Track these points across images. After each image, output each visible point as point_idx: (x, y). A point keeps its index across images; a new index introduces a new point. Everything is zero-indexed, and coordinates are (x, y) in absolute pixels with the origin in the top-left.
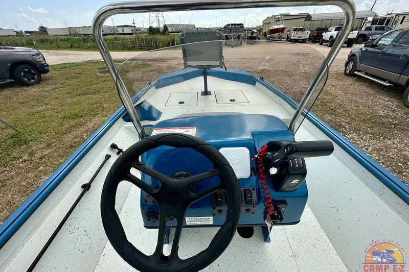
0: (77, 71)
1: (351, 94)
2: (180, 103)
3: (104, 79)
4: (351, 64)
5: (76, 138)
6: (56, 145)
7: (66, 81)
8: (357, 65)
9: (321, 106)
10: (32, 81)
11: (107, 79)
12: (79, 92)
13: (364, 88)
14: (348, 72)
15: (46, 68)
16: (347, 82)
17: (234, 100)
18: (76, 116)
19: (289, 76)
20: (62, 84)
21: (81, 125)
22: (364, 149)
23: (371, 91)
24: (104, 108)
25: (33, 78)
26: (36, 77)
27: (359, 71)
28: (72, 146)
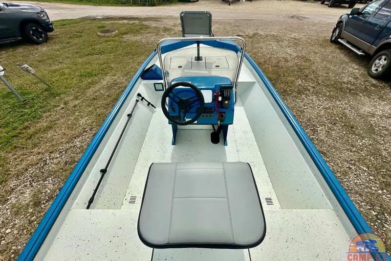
0: (77, 30)
1: (327, 61)
2: (179, 67)
3: (105, 39)
4: (337, 31)
5: (96, 92)
6: (81, 98)
7: (71, 40)
8: (342, 33)
9: (297, 71)
10: (41, 39)
11: (109, 39)
12: (86, 51)
13: (342, 56)
14: (333, 39)
15: (51, 26)
16: (329, 50)
17: (218, 66)
18: (90, 75)
19: (278, 41)
20: (68, 43)
21: (97, 83)
22: (316, 107)
23: (346, 59)
24: (112, 68)
25: (41, 37)
26: (43, 35)
27: (342, 39)
28: (94, 99)
